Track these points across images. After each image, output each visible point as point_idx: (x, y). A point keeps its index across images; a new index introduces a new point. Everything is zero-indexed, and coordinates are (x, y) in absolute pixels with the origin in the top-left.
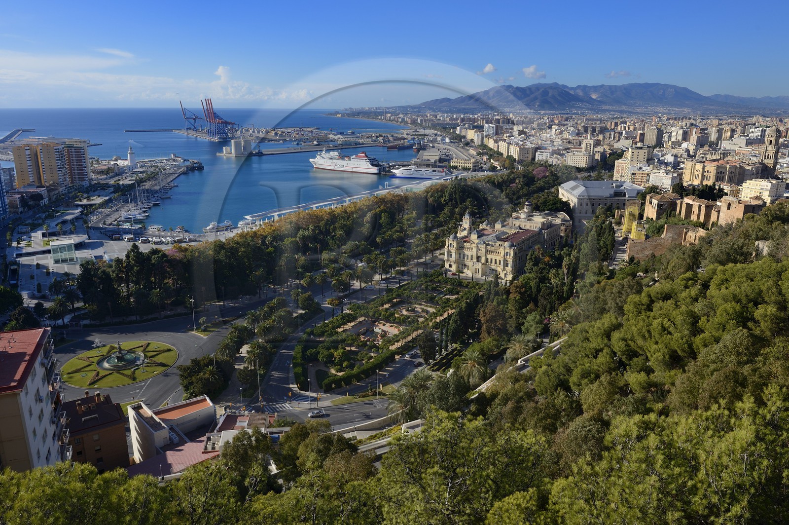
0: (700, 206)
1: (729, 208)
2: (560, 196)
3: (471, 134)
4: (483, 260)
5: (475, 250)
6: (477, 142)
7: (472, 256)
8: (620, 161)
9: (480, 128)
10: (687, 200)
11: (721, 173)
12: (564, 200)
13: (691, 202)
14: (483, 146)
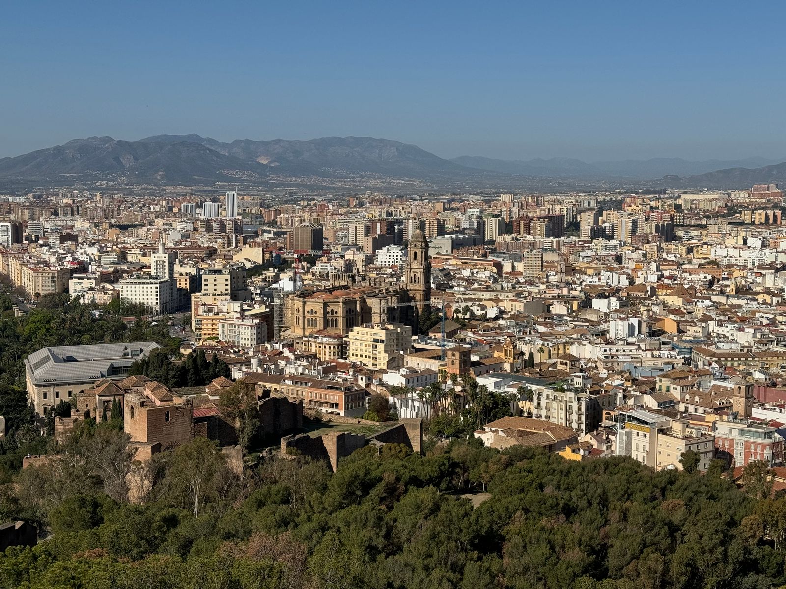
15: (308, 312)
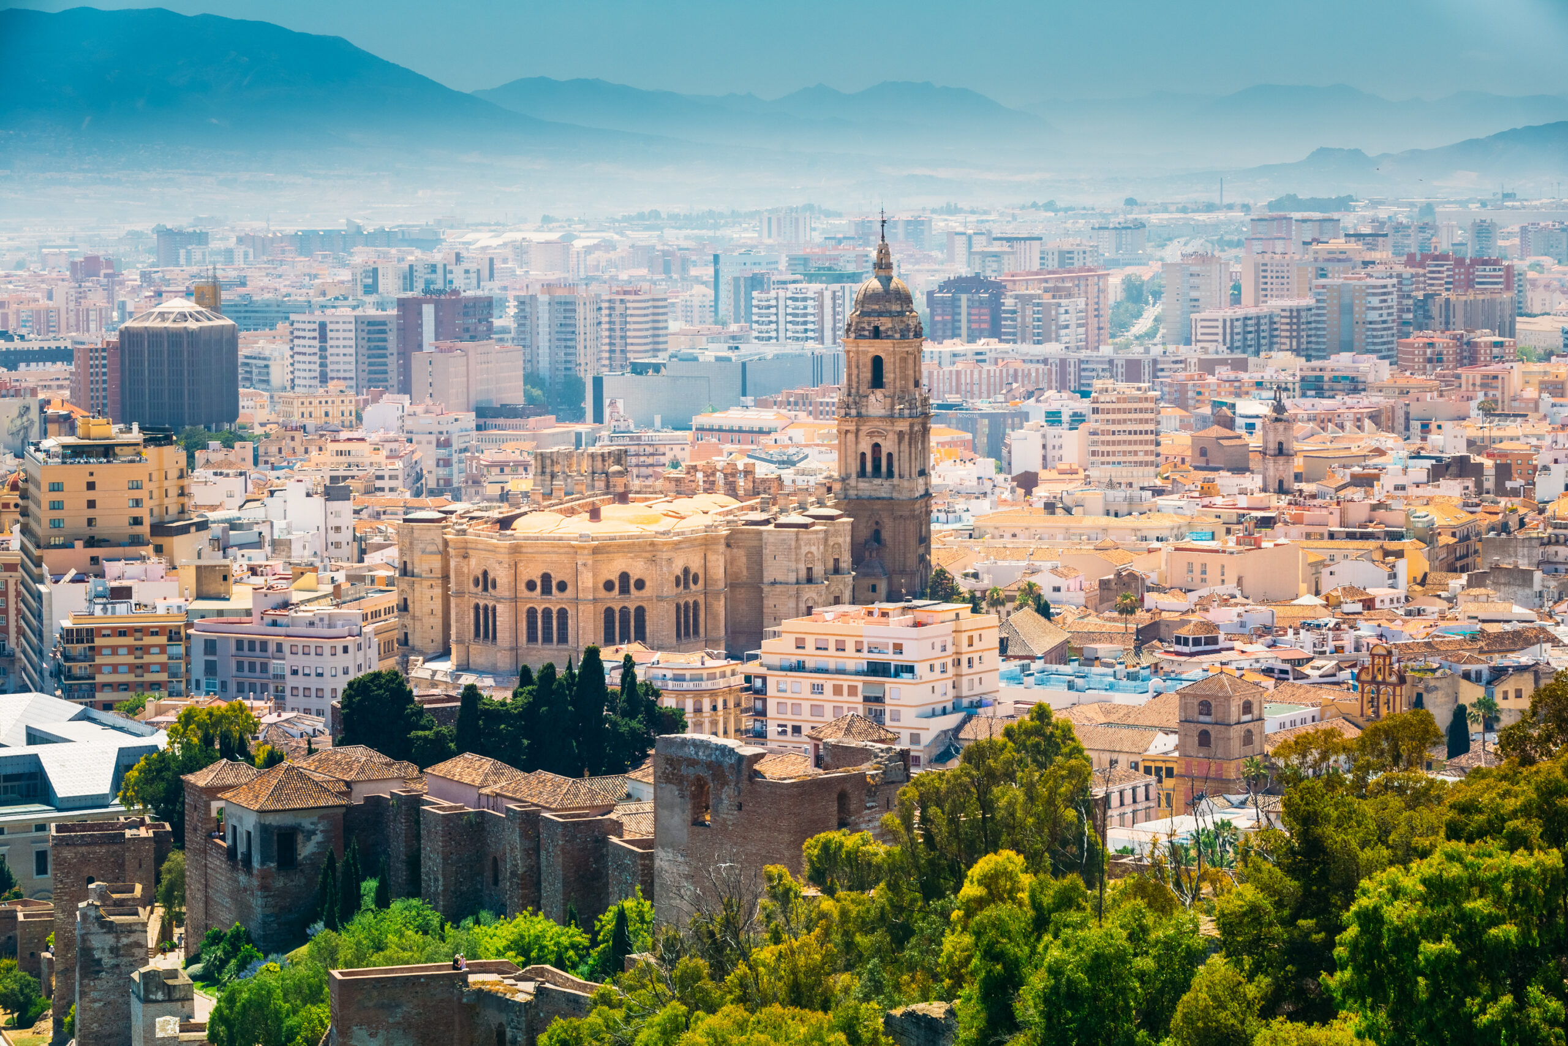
11: (625, 590)
15: (531, 585)
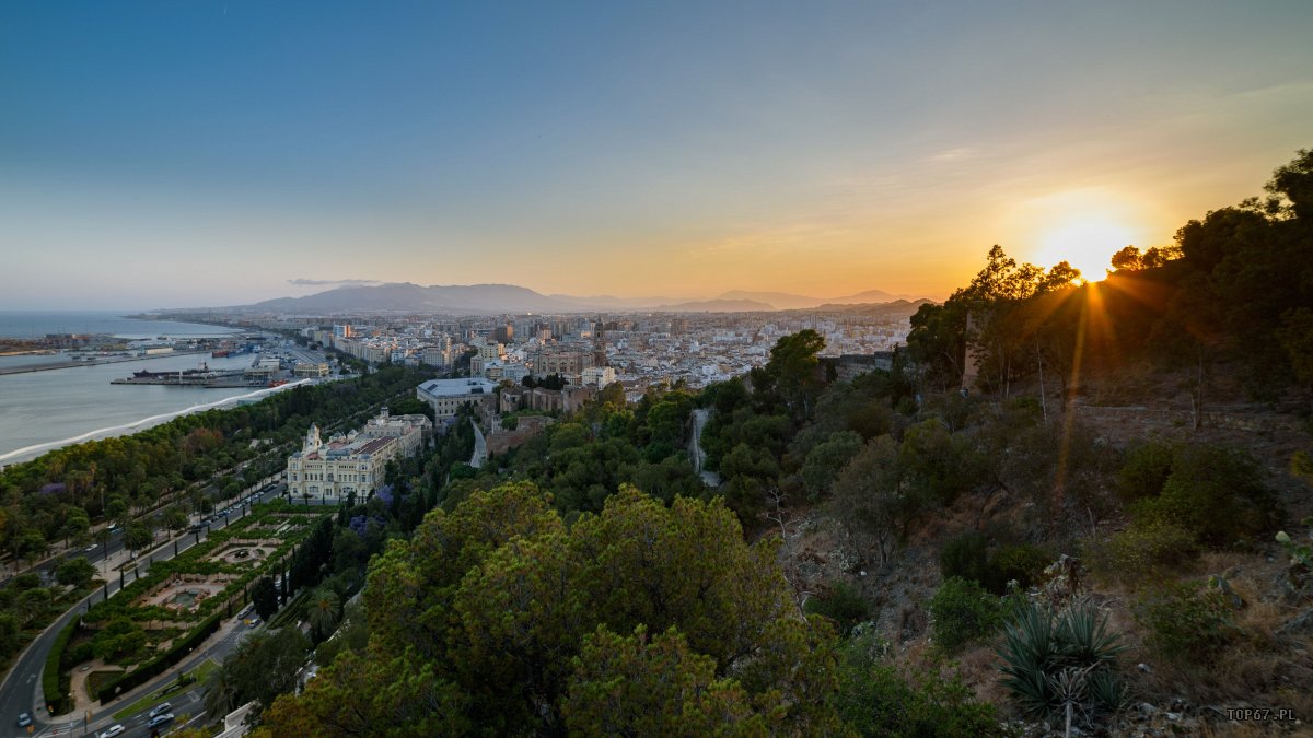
0: (547, 398)
1: (570, 395)
2: (418, 397)
3: (318, 336)
4: (335, 479)
5: (324, 467)
6: (326, 344)
7: (322, 475)
8: (476, 357)
9: (330, 329)
10: (537, 392)
11: (562, 365)
12: (423, 400)
13: (539, 393)
14: (331, 349)
15: (550, 364)
